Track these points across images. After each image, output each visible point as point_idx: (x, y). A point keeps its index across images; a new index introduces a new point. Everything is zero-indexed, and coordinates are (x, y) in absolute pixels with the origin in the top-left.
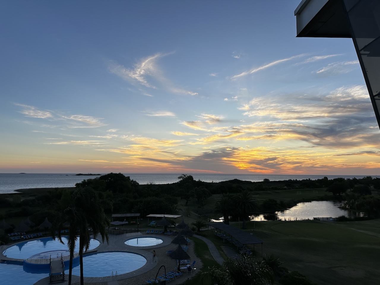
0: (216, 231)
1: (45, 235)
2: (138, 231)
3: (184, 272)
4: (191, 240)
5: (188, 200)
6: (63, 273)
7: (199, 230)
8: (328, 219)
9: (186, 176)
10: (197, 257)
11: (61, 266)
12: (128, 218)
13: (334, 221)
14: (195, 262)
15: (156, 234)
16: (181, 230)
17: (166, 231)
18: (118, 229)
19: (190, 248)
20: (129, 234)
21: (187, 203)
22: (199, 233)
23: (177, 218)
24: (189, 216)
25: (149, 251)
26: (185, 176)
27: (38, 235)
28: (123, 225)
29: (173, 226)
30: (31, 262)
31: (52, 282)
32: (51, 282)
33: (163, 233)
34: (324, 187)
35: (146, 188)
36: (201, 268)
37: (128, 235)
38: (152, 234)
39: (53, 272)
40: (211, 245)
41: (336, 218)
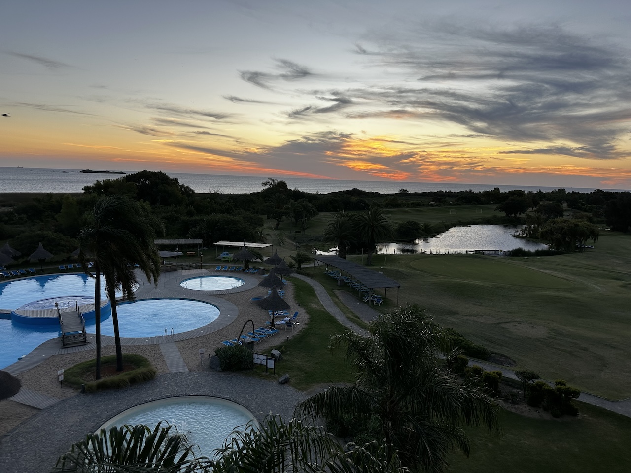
0: (327, 269)
1: (42, 272)
2: (201, 267)
3: (280, 328)
4: (288, 282)
5: (280, 220)
6: (83, 331)
7: (299, 267)
8: (497, 252)
9: (276, 182)
10: (299, 305)
11: (79, 320)
12: (181, 247)
13: (506, 255)
14: (296, 314)
15: (232, 272)
16: (273, 266)
17: (247, 266)
18: (168, 263)
19: (288, 294)
20: (187, 271)
21: (278, 225)
22: (300, 271)
23: (264, 248)
24: (282, 245)
25: (222, 298)
26: (273, 181)
27: (28, 272)
28: (175, 257)
29: (259, 260)
30: (24, 314)
31: (66, 345)
32: (64, 345)
33: (243, 270)
34: (492, 204)
35: (208, 199)
36: (306, 322)
37: (185, 272)
38: (225, 271)
39: (67, 330)
40: (319, 289)
41: (509, 251)
